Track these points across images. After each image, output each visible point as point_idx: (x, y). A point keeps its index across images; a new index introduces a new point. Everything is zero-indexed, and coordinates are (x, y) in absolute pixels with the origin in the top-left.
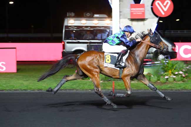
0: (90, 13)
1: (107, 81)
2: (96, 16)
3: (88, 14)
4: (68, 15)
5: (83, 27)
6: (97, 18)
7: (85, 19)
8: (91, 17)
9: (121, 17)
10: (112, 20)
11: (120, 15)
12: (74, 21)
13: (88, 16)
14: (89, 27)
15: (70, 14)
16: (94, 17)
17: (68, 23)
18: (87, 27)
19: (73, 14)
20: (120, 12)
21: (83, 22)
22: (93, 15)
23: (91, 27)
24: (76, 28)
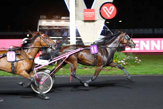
0: (58, 16)
1: (66, 68)
2: (63, 18)
3: (57, 17)
4: (41, 18)
5: (53, 27)
6: (64, 19)
7: (55, 20)
8: (60, 19)
9: (77, 19)
10: (69, 21)
11: (76, 17)
12: (46, 22)
13: (57, 18)
14: (58, 27)
15: (43, 17)
16: (62, 19)
17: (41, 24)
18: (56, 27)
19: (45, 17)
20: (76, 15)
21: (53, 23)
22: (61, 18)
23: (59, 27)
24: (47, 27)
